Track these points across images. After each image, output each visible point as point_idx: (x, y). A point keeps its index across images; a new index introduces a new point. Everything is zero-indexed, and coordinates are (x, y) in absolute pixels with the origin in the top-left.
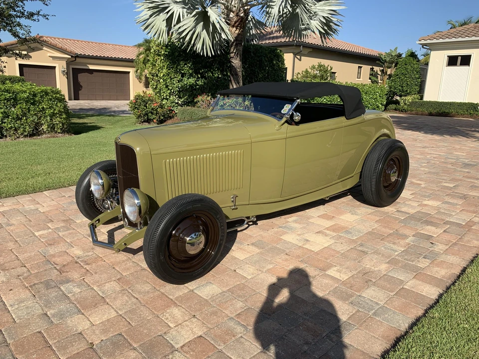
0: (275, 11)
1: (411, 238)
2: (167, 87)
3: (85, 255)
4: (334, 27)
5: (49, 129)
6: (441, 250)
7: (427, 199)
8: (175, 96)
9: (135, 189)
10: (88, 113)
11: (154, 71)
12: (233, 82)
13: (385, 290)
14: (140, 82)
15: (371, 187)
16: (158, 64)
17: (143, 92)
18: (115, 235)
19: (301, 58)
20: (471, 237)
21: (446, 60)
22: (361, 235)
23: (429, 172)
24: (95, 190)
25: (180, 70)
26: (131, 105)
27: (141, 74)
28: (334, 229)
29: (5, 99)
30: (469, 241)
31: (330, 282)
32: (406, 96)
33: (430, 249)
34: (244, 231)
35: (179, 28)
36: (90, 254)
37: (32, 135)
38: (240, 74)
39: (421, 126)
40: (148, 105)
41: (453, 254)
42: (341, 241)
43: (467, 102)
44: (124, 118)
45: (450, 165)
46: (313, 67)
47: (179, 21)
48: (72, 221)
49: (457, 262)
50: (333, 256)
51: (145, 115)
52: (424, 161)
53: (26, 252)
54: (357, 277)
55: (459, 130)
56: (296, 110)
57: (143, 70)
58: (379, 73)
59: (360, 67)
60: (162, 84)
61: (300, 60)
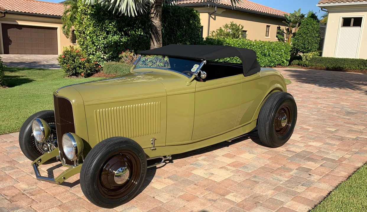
1: (295, 171)
2: (93, 43)
3: (30, 188)
6: (316, 179)
7: (312, 141)
8: (101, 52)
9: (72, 133)
10: (19, 67)
11: (81, 28)
12: (154, 39)
13: (269, 208)
14: (68, 38)
15: (265, 131)
16: (85, 23)
17: (70, 47)
18: (54, 173)
19: (215, 17)
20: (341, 169)
21: (341, 21)
22: (256, 169)
23: (318, 119)
24: (37, 135)
25: (105, 28)
26: (60, 60)
27: (68, 30)
28: (233, 165)
30: (338, 172)
31: (228, 204)
32: (307, 52)
33: (308, 179)
34: (162, 168)
36: (34, 187)
38: (160, 32)
39: (318, 80)
40: (76, 60)
41: (324, 182)
42: (239, 174)
43: (358, 58)
44: (53, 72)
45: (336, 113)
46: (226, 26)
48: (15, 162)
49: (326, 187)
50: (231, 185)
51: (73, 69)
52: (315, 110)
54: (248, 200)
55: (349, 83)
57: (70, 27)
58: (285, 31)
59: (268, 26)
60: (88, 41)
61: (215, 19)
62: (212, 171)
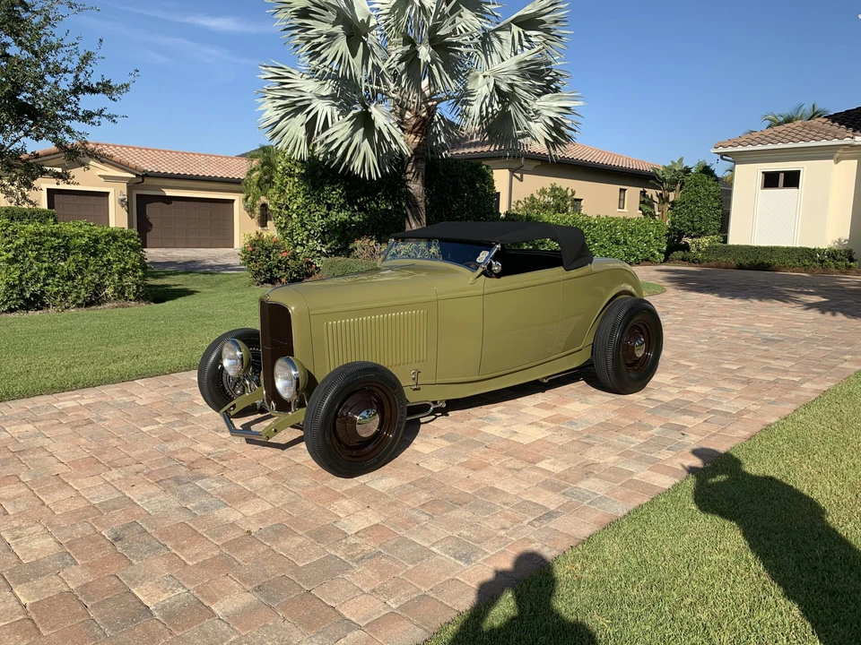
0: (474, 109)
1: (657, 429)
2: (303, 225)
3: (218, 450)
4: (568, 132)
5: (116, 294)
6: (693, 441)
7: (693, 384)
8: (317, 240)
9: (290, 357)
10: (167, 270)
11: (282, 200)
12: (410, 217)
13: (608, 481)
14: (252, 218)
15: (607, 365)
16: (289, 190)
17: (257, 233)
19: (522, 177)
20: (739, 426)
21: (760, 179)
22: (590, 426)
23: (708, 351)
24: (231, 366)
25: (324, 198)
26: (244, 255)
27: (253, 203)
28: (552, 419)
29: (52, 248)
30: (733, 430)
31: (540, 474)
32: (699, 237)
33: (679, 440)
34: (430, 424)
35: (327, 137)
36: (224, 450)
37: (89, 304)
38: (422, 205)
39: (719, 286)
40: (272, 255)
42: (561, 432)
43: (798, 246)
44: (230, 277)
45: (743, 341)
46: (543, 192)
47: (326, 127)
50: (547, 448)
51: (266, 272)
52: (706, 336)
53: (137, 449)
54: (573, 470)
56: (495, 258)
57: (256, 197)
58: (656, 199)
59: (622, 191)
60: (295, 222)
61: (521, 180)
62: (515, 428)
